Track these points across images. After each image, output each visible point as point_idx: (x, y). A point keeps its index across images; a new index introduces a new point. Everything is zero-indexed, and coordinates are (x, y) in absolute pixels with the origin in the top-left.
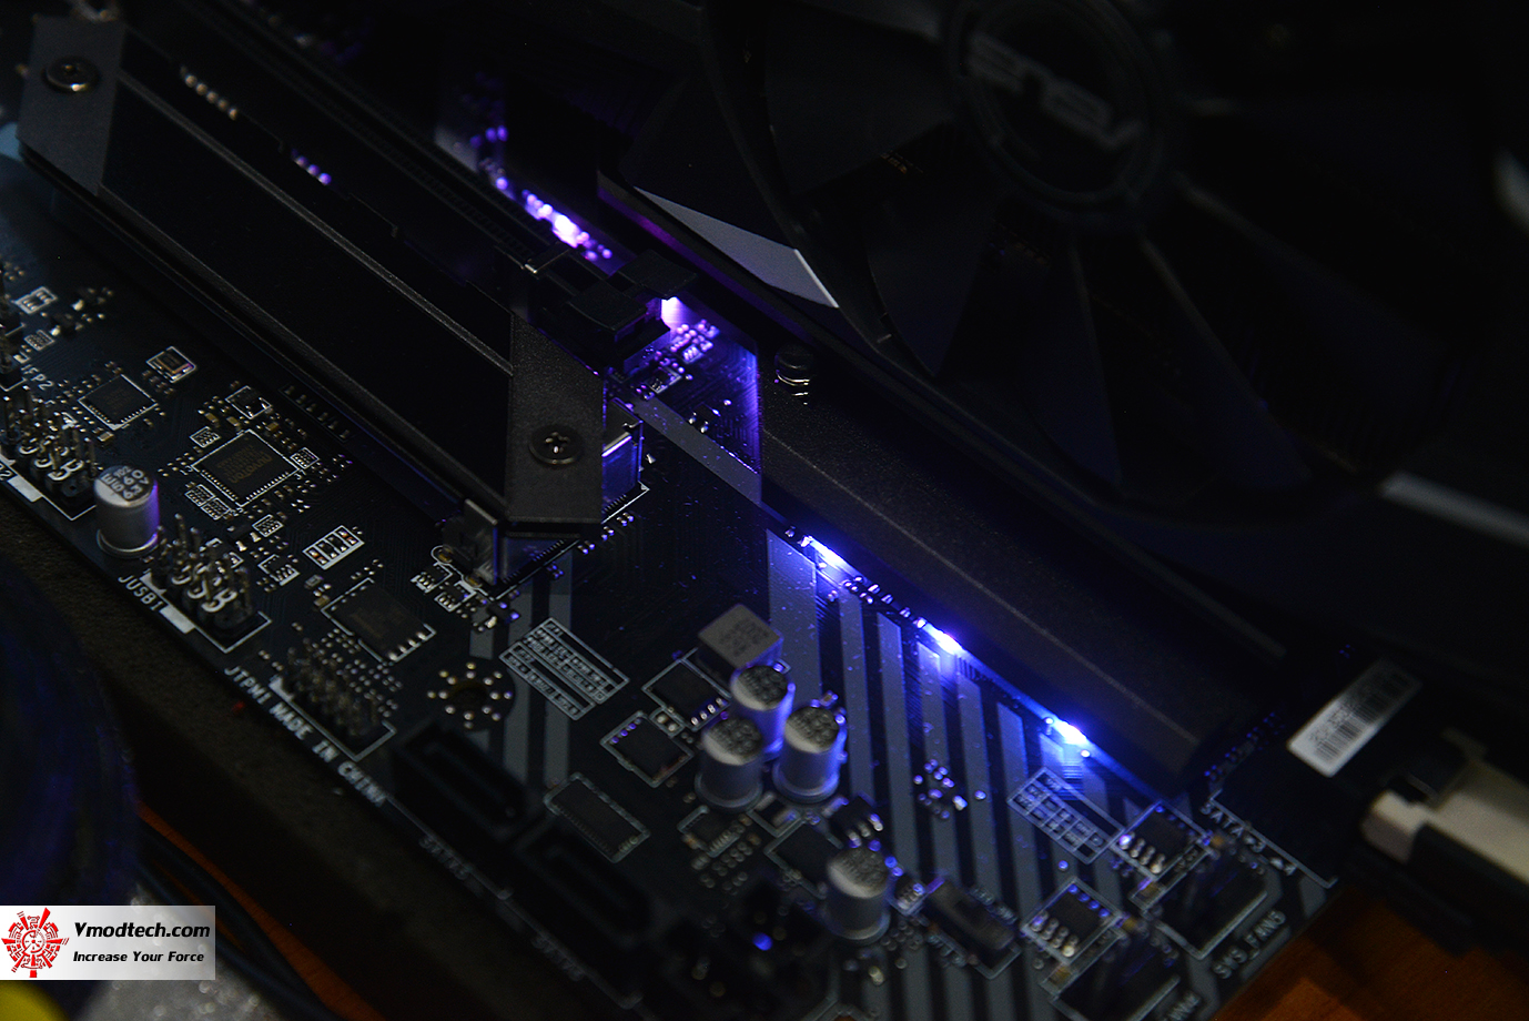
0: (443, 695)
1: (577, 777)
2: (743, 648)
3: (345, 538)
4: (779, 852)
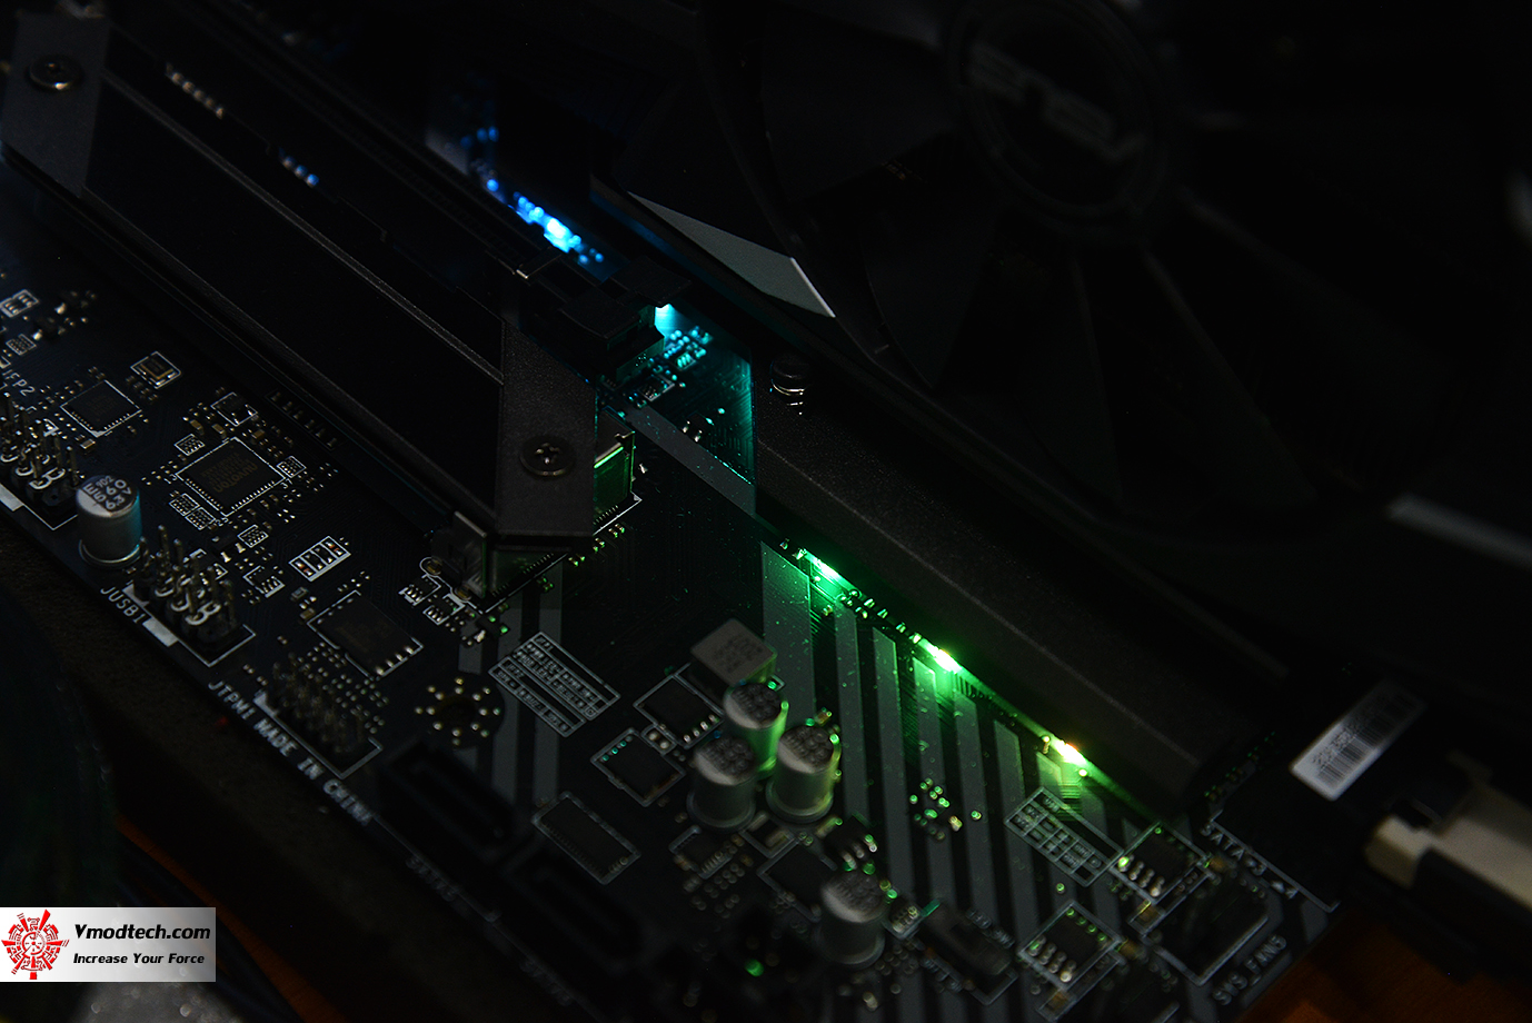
0: (431, 711)
1: (567, 795)
2: (736, 665)
3: (332, 549)
4: (771, 873)
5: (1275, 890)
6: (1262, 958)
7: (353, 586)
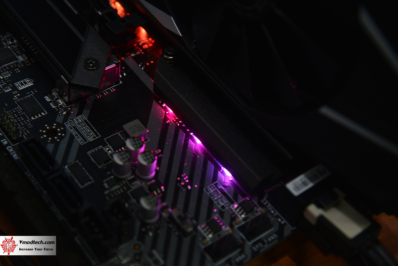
0: (44, 132)
1: (77, 161)
2: (135, 132)
3: (28, 82)
4: (131, 193)
5: (278, 221)
6: (269, 239)
7: (31, 93)
